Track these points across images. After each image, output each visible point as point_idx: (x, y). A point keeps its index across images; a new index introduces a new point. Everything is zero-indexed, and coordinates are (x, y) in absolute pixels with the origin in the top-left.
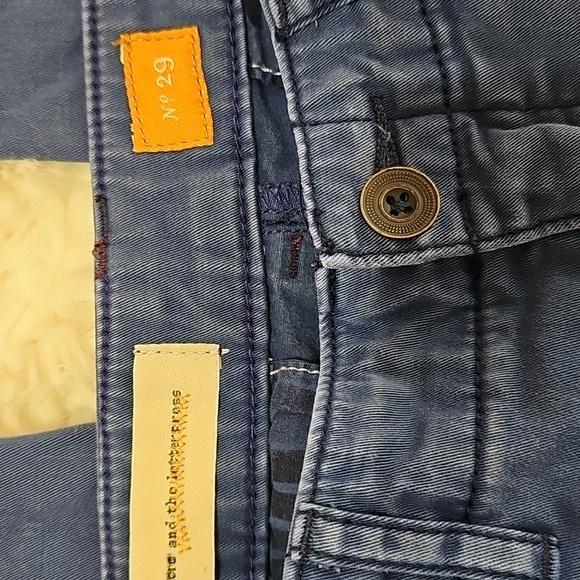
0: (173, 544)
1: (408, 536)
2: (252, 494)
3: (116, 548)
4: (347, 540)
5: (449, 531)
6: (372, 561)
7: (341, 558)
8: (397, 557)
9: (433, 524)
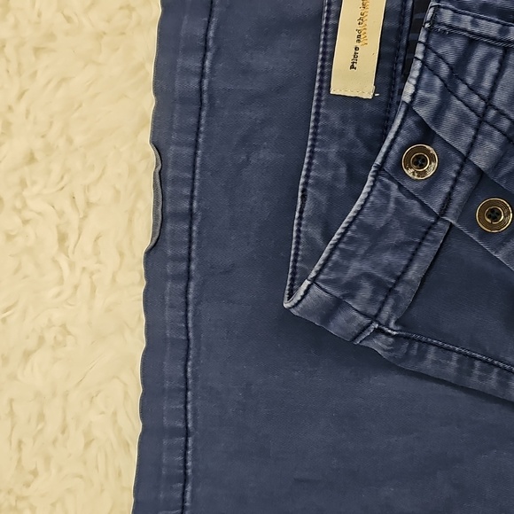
0: (359, 41)
1: (484, 22)
2: (402, 23)
3: (328, 43)
4: (453, 18)
5: (504, 25)
6: (465, 30)
7: (450, 26)
8: (477, 30)
9: (497, 20)
